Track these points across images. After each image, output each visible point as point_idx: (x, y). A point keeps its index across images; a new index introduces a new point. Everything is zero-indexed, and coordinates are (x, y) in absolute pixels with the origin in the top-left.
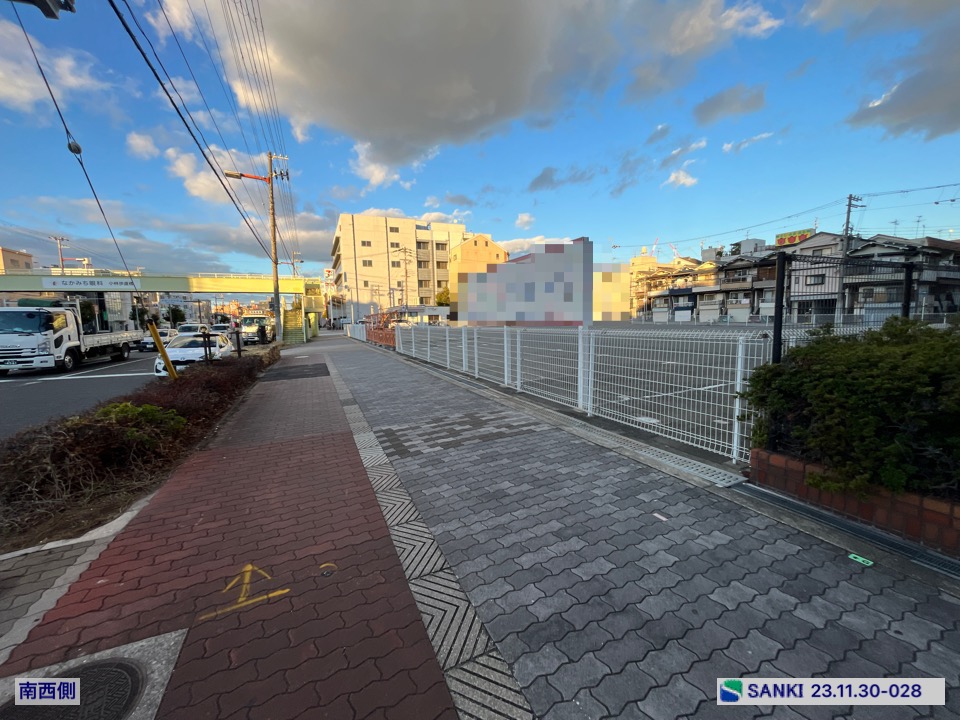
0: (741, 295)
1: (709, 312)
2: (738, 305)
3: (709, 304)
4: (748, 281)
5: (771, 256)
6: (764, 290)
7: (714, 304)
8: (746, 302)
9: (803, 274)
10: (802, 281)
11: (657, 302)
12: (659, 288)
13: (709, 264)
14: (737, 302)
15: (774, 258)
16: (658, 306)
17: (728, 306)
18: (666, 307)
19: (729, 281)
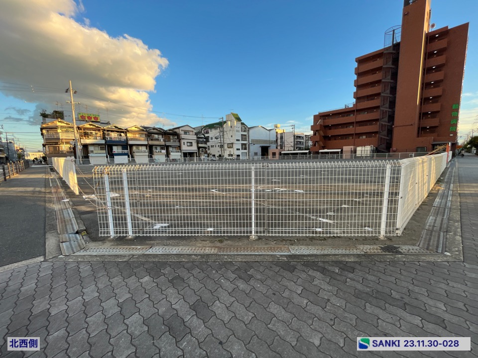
0: (159, 148)
1: (141, 157)
2: (160, 153)
3: (141, 152)
4: (162, 141)
5: (170, 130)
6: (170, 146)
7: (145, 152)
8: (164, 151)
9: (186, 141)
10: (186, 143)
11: (91, 148)
12: (90, 137)
13: (136, 127)
14: (159, 152)
15: (171, 132)
16: (94, 152)
17: (155, 154)
18: (104, 153)
19: (152, 140)
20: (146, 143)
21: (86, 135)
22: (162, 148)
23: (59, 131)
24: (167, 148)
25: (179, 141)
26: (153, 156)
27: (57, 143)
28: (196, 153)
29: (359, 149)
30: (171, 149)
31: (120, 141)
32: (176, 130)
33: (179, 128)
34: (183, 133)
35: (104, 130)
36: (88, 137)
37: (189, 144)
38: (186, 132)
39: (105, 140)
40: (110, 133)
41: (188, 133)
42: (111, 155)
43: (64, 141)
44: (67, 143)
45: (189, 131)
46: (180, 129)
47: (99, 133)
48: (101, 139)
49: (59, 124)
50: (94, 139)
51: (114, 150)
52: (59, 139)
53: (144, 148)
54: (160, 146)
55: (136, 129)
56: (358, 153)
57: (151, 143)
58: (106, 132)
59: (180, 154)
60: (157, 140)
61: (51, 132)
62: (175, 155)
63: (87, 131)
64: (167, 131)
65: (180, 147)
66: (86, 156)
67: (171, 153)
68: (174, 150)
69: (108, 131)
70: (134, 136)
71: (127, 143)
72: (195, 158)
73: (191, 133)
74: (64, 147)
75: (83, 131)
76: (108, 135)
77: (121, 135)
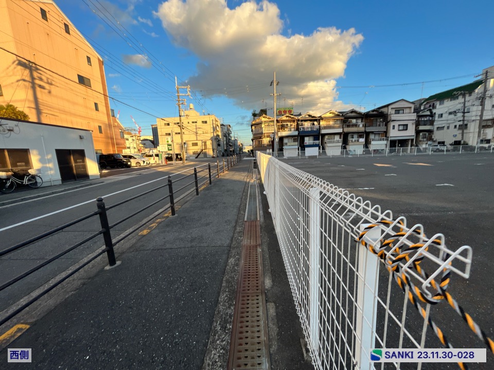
1: (334, 149)
2: (357, 143)
3: (334, 142)
4: (361, 127)
5: (373, 111)
6: (372, 132)
7: (338, 142)
8: (362, 140)
9: (396, 124)
10: (396, 127)
11: (285, 141)
12: (286, 129)
13: (330, 113)
14: (355, 141)
15: (374, 113)
16: (288, 144)
17: (350, 144)
18: (296, 145)
19: (348, 126)
20: (340, 130)
21: (283, 127)
22: (361, 136)
23: (263, 126)
24: (367, 135)
25: (386, 125)
26: (347, 147)
27: (261, 138)
28: (412, 140)
30: (372, 136)
31: (312, 131)
32: (383, 110)
33: (387, 106)
34: (393, 112)
35: (299, 120)
36: (284, 129)
37: (401, 128)
38: (398, 111)
39: (299, 131)
40: (303, 123)
41: (401, 112)
42: (303, 147)
43: (266, 135)
44: (268, 137)
45: (403, 109)
46: (390, 107)
47: (294, 124)
48: (295, 130)
49: (263, 119)
50: (289, 131)
51: (305, 142)
52: (262, 133)
53: (337, 138)
54: (358, 133)
55: (331, 115)
57: (347, 130)
58: (300, 122)
59: (385, 142)
60: (356, 125)
61: (258, 127)
62: (378, 144)
63: (284, 123)
64: (369, 112)
65: (385, 134)
66: (281, 149)
67: (372, 142)
68: (377, 137)
69: (302, 121)
70: (328, 123)
71: (320, 132)
72: (409, 147)
73: (407, 111)
74: (266, 141)
75: (280, 124)
76: (302, 125)
77: (313, 124)
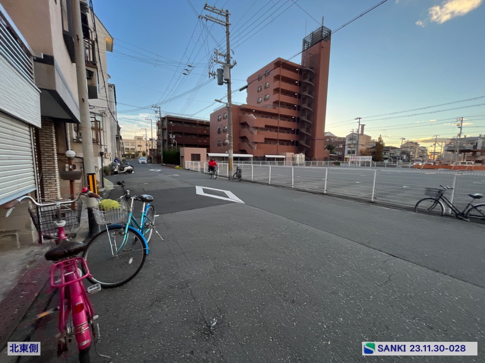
29: (298, 156)
56: (298, 161)
